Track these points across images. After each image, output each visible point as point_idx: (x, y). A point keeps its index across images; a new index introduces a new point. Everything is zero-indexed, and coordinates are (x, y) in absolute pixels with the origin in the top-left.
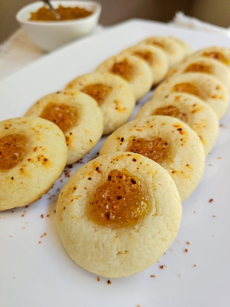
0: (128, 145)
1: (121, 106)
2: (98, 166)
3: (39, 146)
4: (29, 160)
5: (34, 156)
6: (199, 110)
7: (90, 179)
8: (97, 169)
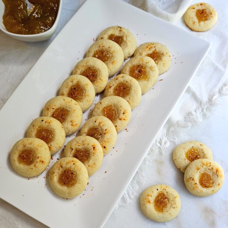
0: (75, 151)
1: (74, 124)
2: (62, 165)
3: (39, 156)
4: (37, 162)
5: (38, 160)
6: (107, 133)
7: (59, 170)
8: (61, 166)
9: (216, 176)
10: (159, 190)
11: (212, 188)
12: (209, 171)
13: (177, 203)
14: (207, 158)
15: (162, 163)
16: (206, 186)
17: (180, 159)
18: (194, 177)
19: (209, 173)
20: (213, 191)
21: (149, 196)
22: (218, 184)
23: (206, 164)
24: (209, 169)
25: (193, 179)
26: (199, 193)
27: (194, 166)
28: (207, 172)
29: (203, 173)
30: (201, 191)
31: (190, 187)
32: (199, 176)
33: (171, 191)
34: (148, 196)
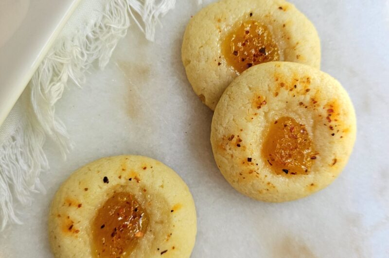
9: (327, 132)
10: (113, 181)
11: (310, 177)
12: (301, 110)
13: (176, 232)
14: (298, 57)
15: (143, 73)
16: (286, 171)
17: (203, 63)
18: (243, 136)
19: (300, 117)
20: (312, 185)
21: (70, 205)
22: (331, 162)
23: (289, 83)
24: (301, 104)
25: (240, 141)
26: (260, 192)
27: (246, 90)
28: (292, 115)
29: (277, 118)
30: (266, 187)
31: (228, 169)
32: (262, 129)
33: (159, 183)
34: (67, 204)
